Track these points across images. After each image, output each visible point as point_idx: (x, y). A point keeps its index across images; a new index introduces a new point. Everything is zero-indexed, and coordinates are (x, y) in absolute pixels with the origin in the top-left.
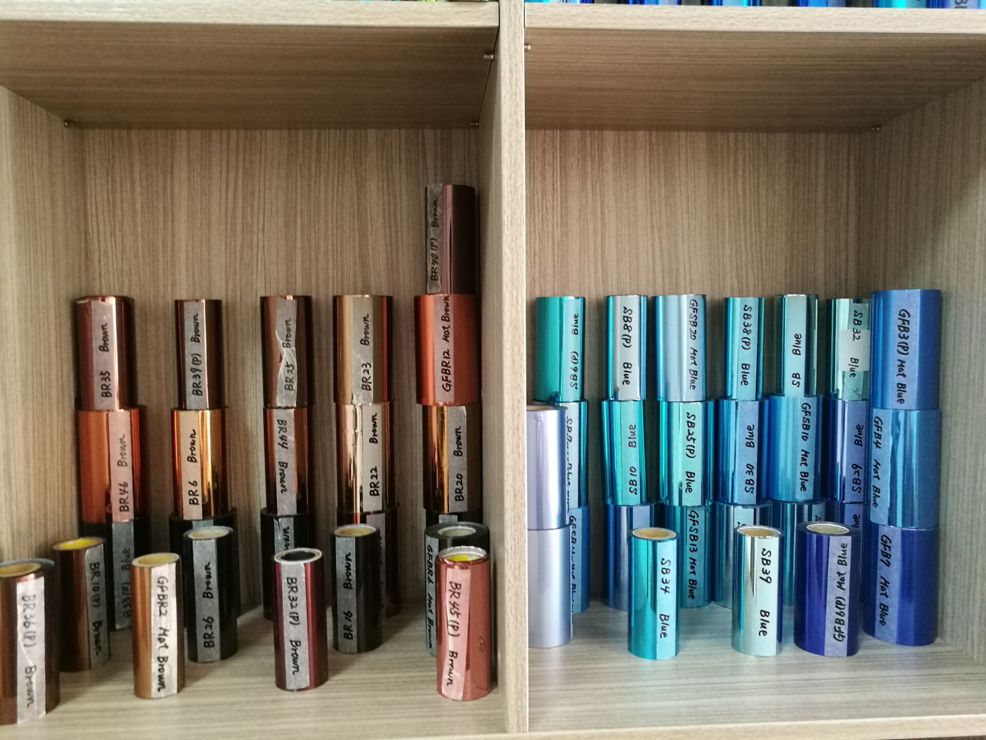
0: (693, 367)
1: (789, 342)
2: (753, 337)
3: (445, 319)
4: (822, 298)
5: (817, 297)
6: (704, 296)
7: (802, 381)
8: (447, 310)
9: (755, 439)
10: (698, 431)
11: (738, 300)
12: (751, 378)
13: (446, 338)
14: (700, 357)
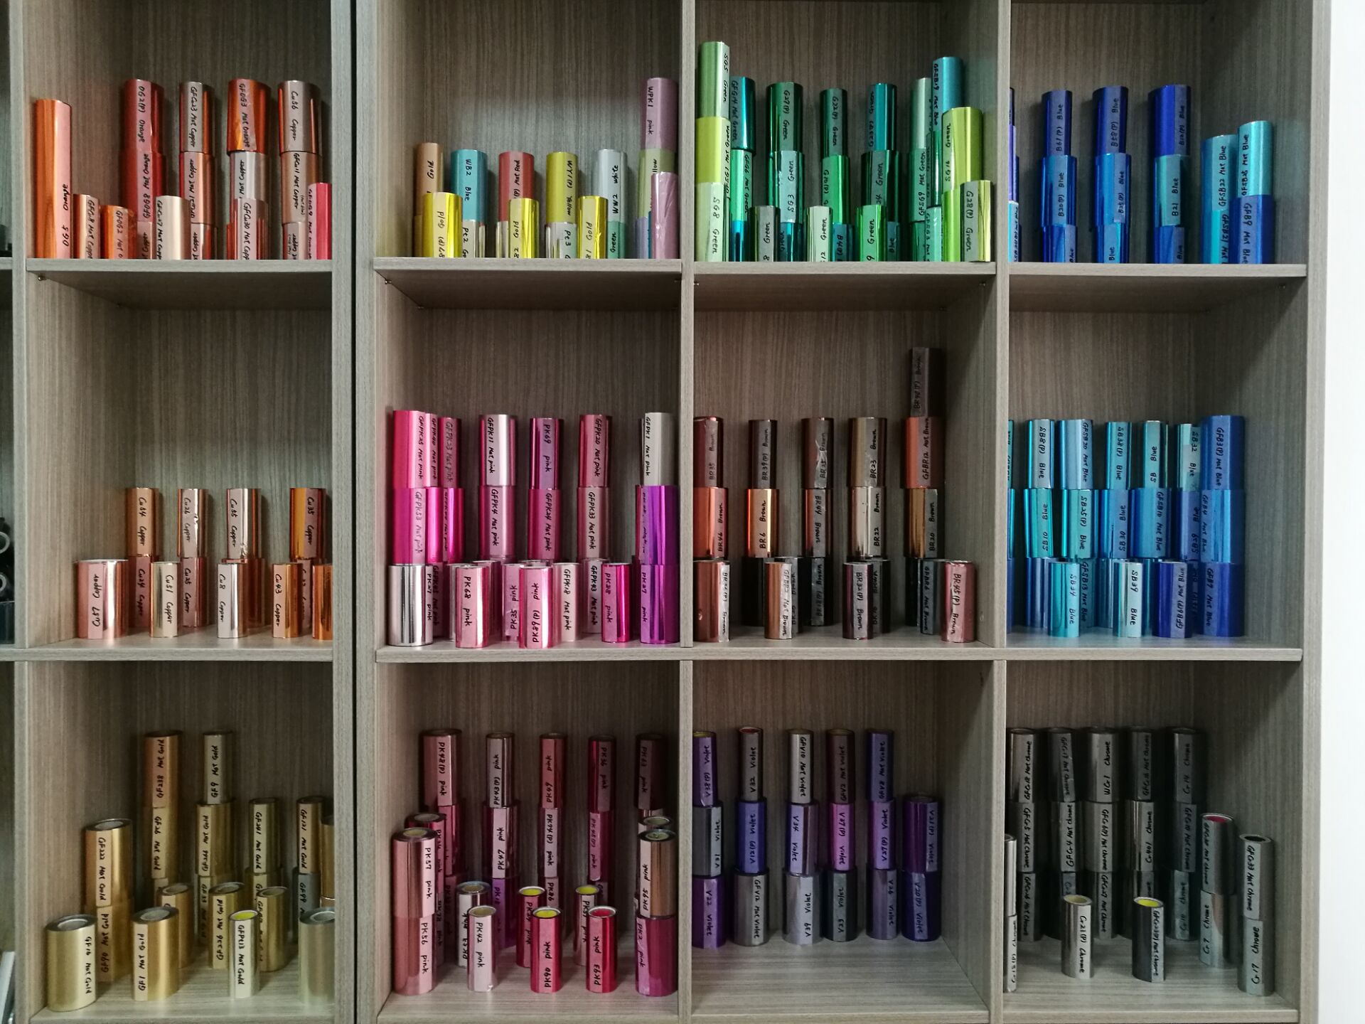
0: (1085, 467)
1: (1148, 452)
2: (1124, 448)
3: (926, 432)
4: (1171, 424)
5: (1167, 423)
6: (1092, 421)
7: (1157, 478)
8: (927, 427)
9: (1126, 515)
10: (1088, 509)
11: (1114, 424)
12: (1123, 475)
13: (926, 445)
14: (1089, 460)
